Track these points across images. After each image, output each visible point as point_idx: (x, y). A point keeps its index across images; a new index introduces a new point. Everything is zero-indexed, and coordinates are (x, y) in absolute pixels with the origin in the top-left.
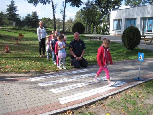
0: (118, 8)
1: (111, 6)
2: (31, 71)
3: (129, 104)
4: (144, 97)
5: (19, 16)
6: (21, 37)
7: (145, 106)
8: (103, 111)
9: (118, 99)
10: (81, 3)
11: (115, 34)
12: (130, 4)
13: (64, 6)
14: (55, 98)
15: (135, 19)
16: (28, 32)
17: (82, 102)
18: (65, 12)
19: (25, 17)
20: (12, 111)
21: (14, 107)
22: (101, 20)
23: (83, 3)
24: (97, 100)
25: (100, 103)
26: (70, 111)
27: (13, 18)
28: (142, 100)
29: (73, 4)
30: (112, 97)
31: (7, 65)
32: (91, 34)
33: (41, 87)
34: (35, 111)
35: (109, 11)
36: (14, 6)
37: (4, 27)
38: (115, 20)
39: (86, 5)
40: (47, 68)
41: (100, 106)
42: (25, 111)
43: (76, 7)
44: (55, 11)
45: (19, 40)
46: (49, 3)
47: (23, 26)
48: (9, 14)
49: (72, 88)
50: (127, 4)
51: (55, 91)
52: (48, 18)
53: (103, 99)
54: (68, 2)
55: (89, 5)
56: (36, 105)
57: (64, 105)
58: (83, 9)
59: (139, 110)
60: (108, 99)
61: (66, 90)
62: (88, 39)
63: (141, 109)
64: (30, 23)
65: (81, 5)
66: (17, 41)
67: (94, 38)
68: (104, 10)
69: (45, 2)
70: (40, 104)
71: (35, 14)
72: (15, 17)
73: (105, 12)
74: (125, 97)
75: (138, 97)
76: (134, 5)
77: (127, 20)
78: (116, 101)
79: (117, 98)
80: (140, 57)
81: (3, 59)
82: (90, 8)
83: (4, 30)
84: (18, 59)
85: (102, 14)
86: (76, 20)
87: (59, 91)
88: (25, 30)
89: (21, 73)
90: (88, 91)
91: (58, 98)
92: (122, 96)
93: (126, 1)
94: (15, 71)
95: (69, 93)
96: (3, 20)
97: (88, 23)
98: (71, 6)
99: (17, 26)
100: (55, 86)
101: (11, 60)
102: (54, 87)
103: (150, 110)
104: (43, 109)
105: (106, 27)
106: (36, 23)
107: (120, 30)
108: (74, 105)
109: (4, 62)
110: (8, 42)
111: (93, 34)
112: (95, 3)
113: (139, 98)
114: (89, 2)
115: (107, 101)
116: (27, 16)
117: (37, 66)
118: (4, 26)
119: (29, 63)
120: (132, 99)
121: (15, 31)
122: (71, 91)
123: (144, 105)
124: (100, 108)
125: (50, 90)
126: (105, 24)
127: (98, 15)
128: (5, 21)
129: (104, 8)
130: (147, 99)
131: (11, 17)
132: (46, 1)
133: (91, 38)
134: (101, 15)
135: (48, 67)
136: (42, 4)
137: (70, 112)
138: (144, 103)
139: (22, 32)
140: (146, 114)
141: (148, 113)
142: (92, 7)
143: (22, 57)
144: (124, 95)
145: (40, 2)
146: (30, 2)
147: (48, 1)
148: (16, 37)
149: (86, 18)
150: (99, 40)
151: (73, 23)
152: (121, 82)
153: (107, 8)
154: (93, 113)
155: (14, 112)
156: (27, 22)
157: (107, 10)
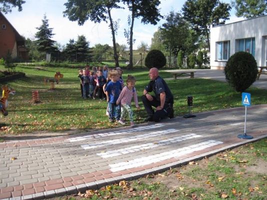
0: (224, 21)
1: (211, 18)
2: (72, 128)
3: (220, 172)
4: (247, 162)
5: (57, 44)
6: (58, 78)
7: (247, 175)
8: (177, 183)
9: (204, 166)
10: (159, 17)
11: (219, 67)
12: (244, 14)
13: (131, 23)
14: (104, 164)
15: (253, 39)
16: (72, 69)
17: (144, 170)
18: (132, 33)
19: (66, 46)
20: (38, 181)
21: (42, 176)
22: (195, 44)
23: (163, 17)
24: (169, 166)
25: (173, 171)
26: (123, 181)
27: (47, 48)
28: (245, 166)
29: (146, 20)
30: (194, 164)
31: (35, 121)
32: (178, 68)
33: (84, 150)
34: (72, 181)
35: (208, 28)
36: (48, 28)
37: (33, 64)
38: (218, 43)
39: (168, 20)
40: (98, 124)
41: (173, 175)
43: (151, 24)
44: (115, 32)
45: (55, 83)
46: (104, 20)
47: (63, 60)
48: (40, 42)
49: (132, 151)
50: (240, 14)
51: (104, 155)
52: (105, 45)
53: (179, 166)
54: (137, 17)
55: (172, 20)
56: (74, 174)
58: (163, 28)
59: (234, 181)
60: (187, 167)
61: (123, 154)
62: (172, 77)
63: (239, 179)
64: (74, 55)
65: (159, 20)
66: (53, 84)
67: (182, 74)
68: (199, 27)
69: (98, 19)
70: (79, 173)
71: (82, 39)
72: (49, 45)
73: (201, 30)
74: (215, 163)
75: (238, 162)
76: (252, 16)
77: (239, 41)
78: (201, 169)
79: (202, 165)
80: (245, 100)
81: (29, 113)
82: (174, 25)
83: (32, 67)
84: (52, 112)
85: (196, 33)
86: (152, 45)
87: (111, 156)
88: (66, 66)
89: (56, 131)
90: (158, 155)
91: (108, 165)
92: (212, 161)
93: (238, 10)
94: (47, 129)
95: (127, 157)
96: (30, 52)
97: (173, 50)
98: (143, 23)
99: (54, 60)
100: (106, 149)
101: (41, 113)
102: (104, 149)
103: (253, 181)
104: (83, 178)
105: (204, 56)
106: (85, 54)
107: (227, 60)
108: (131, 173)
109: (31, 117)
110: (39, 87)
111: (182, 68)
112: (183, 16)
113: (238, 165)
114: (172, 15)
115: (185, 169)
116: (69, 43)
117: (83, 121)
118: (31, 62)
119: (70, 118)
120: (227, 166)
121: (50, 69)
122: (129, 155)
123: (245, 174)
124: (172, 178)
125: (98, 154)
126: (203, 50)
127: (190, 35)
128: (34, 53)
129: (199, 23)
130: (252, 165)
131: (43, 46)
132: (99, 17)
133: (176, 75)
134: (195, 36)
135: (99, 122)
136: (93, 22)
137: (124, 183)
138: (246, 172)
139: (61, 70)
140: (246, 187)
141: (249, 185)
142: (179, 23)
143: (59, 109)
144: (215, 160)
145: (89, 18)
146: (72, 19)
147: (103, 16)
148: (51, 78)
149: (169, 41)
150: (190, 77)
151: (147, 51)
152: (214, 141)
153: (205, 24)
154: (160, 185)
155: (41, 182)
156: (69, 53)
157: (204, 26)
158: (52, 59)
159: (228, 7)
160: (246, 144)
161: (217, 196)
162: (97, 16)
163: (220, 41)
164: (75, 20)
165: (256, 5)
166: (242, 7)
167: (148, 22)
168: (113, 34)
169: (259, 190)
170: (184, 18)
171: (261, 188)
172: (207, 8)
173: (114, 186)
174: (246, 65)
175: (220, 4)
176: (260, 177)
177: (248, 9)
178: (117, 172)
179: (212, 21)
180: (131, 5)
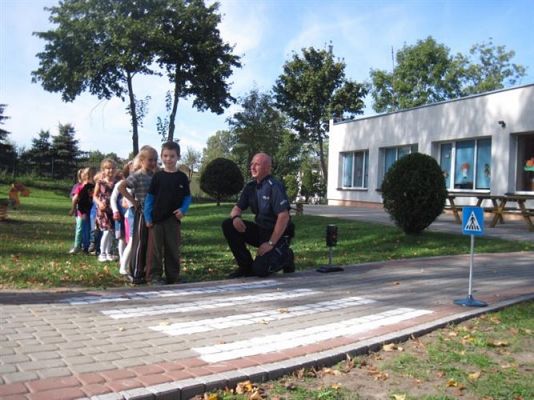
0: (353, 117)
1: (329, 109)
3: (464, 364)
4: (509, 345)
8: (377, 387)
9: (419, 353)
10: (227, 100)
11: (344, 201)
12: (388, 107)
13: (172, 107)
16: (42, 192)
17: (287, 359)
18: (172, 126)
20: (4, 382)
22: (294, 160)
23: (235, 101)
24: (341, 352)
25: (356, 363)
26: (247, 383)
29: (202, 104)
30: (395, 349)
33: (114, 319)
34: (105, 381)
35: (322, 127)
38: (344, 154)
39: (245, 106)
41: (360, 371)
42: (63, 382)
43: (213, 111)
44: (139, 122)
46: (118, 95)
47: (24, 172)
50: (381, 106)
51: (170, 330)
53: (364, 351)
54: (183, 96)
55: (254, 107)
56: (104, 366)
57: (219, 366)
58: (236, 120)
60: (382, 354)
64: (48, 164)
65: (227, 106)
68: (305, 125)
69: (106, 91)
70: (119, 364)
71: (67, 131)
73: (308, 131)
75: (489, 346)
77: (386, 151)
78: (416, 359)
80: (469, 223)
82: (258, 117)
85: (298, 137)
87: (189, 331)
91: (189, 349)
93: (376, 99)
95: (229, 335)
98: (196, 108)
104: (136, 376)
106: (70, 163)
107: (362, 188)
108: (258, 365)
112: (275, 101)
113: (494, 350)
114: (254, 97)
115: (380, 359)
116: (38, 138)
122: (233, 331)
124: (361, 378)
125: (153, 328)
127: (286, 140)
129: (305, 117)
132: (109, 89)
134: (296, 141)
136: (96, 96)
137: (249, 387)
144: (436, 342)
145: (88, 88)
146: (50, 87)
147: (116, 87)
149: (245, 148)
150: (294, 214)
151: (197, 173)
153: (317, 119)
154: (341, 392)
155: (14, 383)
156: (38, 158)
157: (314, 123)
159: (360, 91)
162: (104, 86)
163: (347, 150)
164: (56, 91)
165: (409, 92)
166: (386, 94)
167: (207, 108)
168: (135, 123)
170: (275, 105)
172: (322, 88)
173: (227, 395)
174: (425, 179)
175: (346, 83)
177: (395, 98)
179: (330, 115)
180: (173, 72)
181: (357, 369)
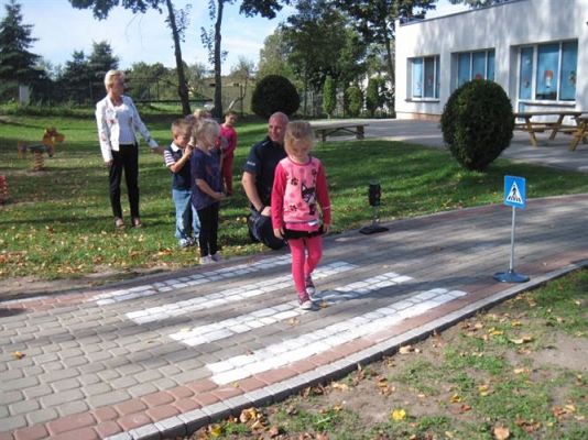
0: (424, 13)
1: (395, 6)
2: (97, 268)
3: (477, 370)
4: (533, 341)
5: (43, 63)
6: (52, 144)
7: (537, 375)
8: (381, 404)
9: (436, 355)
11: (417, 114)
13: (216, 15)
14: (194, 363)
15: (491, 52)
16: (82, 122)
17: (297, 375)
18: (218, 37)
19: (64, 66)
20: (27, 423)
21: (37, 406)
22: (359, 63)
23: (288, 2)
24: (353, 361)
25: (366, 374)
26: (251, 410)
27: (19, 71)
28: (528, 352)
29: (250, 8)
30: (412, 350)
31: (4, 252)
32: (325, 117)
34: (118, 416)
35: (388, 26)
36: (21, 24)
38: (413, 60)
39: (300, 7)
41: (368, 384)
42: (80, 420)
43: (263, 16)
44: (181, 35)
45: (46, 155)
46: (155, 6)
47: (60, 101)
48: (4, 56)
49: (256, 325)
51: (191, 338)
52: (154, 66)
53: (378, 358)
55: (310, 8)
56: (121, 396)
57: (227, 389)
58: (289, 25)
59: (515, 391)
60: (397, 359)
61: (235, 333)
63: (525, 386)
65: (279, 8)
66: (40, 160)
67: (337, 131)
68: (369, 24)
69: (141, 4)
70: (134, 392)
71: (103, 50)
72: (24, 66)
73: (373, 32)
74: (460, 347)
75: (511, 344)
77: (459, 57)
78: (430, 364)
79: (431, 352)
80: (511, 194)
82: (315, 20)
84: (44, 228)
85: (361, 39)
86: (263, 67)
88: (67, 115)
89: (58, 277)
90: (321, 333)
91: (204, 365)
92: (450, 341)
94: (35, 273)
95: (247, 343)
97: (311, 76)
98: (244, 14)
99: (38, 100)
100: (191, 320)
101: (16, 231)
102: (187, 322)
103: (558, 389)
104: (147, 408)
105: (380, 89)
107: (434, 99)
108: (266, 385)
110: (5, 165)
111: (333, 117)
113: (514, 350)
115: (394, 366)
116: (72, 60)
117: (122, 248)
119: (89, 240)
120: (490, 354)
121: (29, 121)
122: (252, 335)
123: (535, 371)
124: (368, 393)
125: (174, 336)
126: (375, 76)
127: (349, 42)
129: (367, 16)
130: (544, 348)
131: (10, 67)
133: (324, 132)
134: (361, 43)
135: (161, 250)
136: (130, 10)
137: (253, 414)
138: (535, 366)
139: (57, 124)
140: (545, 405)
141: (550, 400)
142: (325, 16)
143: (59, 220)
144: (457, 339)
145: (121, 2)
146: (79, 4)
148: (34, 142)
149: (301, 57)
150: (355, 137)
151: (253, 79)
152: (444, 290)
153: (382, 17)
154: (342, 414)
155: (36, 425)
156: (74, 83)
157: (380, 22)
158: (34, 98)
160: (516, 294)
161: (484, 434)
163: (418, 55)
164: (86, 7)
167: (256, 13)
168: (176, 37)
169: (575, 412)
170: (334, 3)
171: (579, 406)
173: (230, 425)
174: (489, 111)
176: (571, 379)
178: (229, 385)
179: (397, 12)
181: (366, 380)
